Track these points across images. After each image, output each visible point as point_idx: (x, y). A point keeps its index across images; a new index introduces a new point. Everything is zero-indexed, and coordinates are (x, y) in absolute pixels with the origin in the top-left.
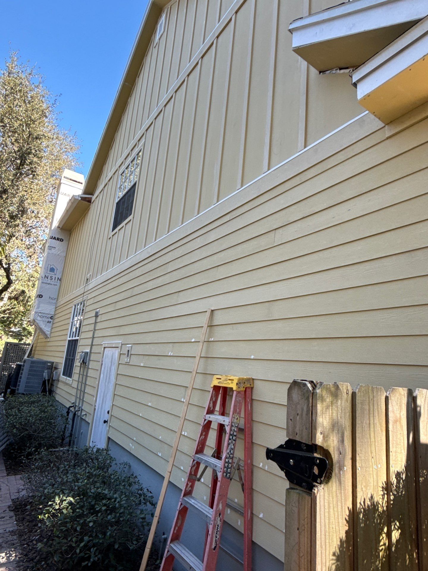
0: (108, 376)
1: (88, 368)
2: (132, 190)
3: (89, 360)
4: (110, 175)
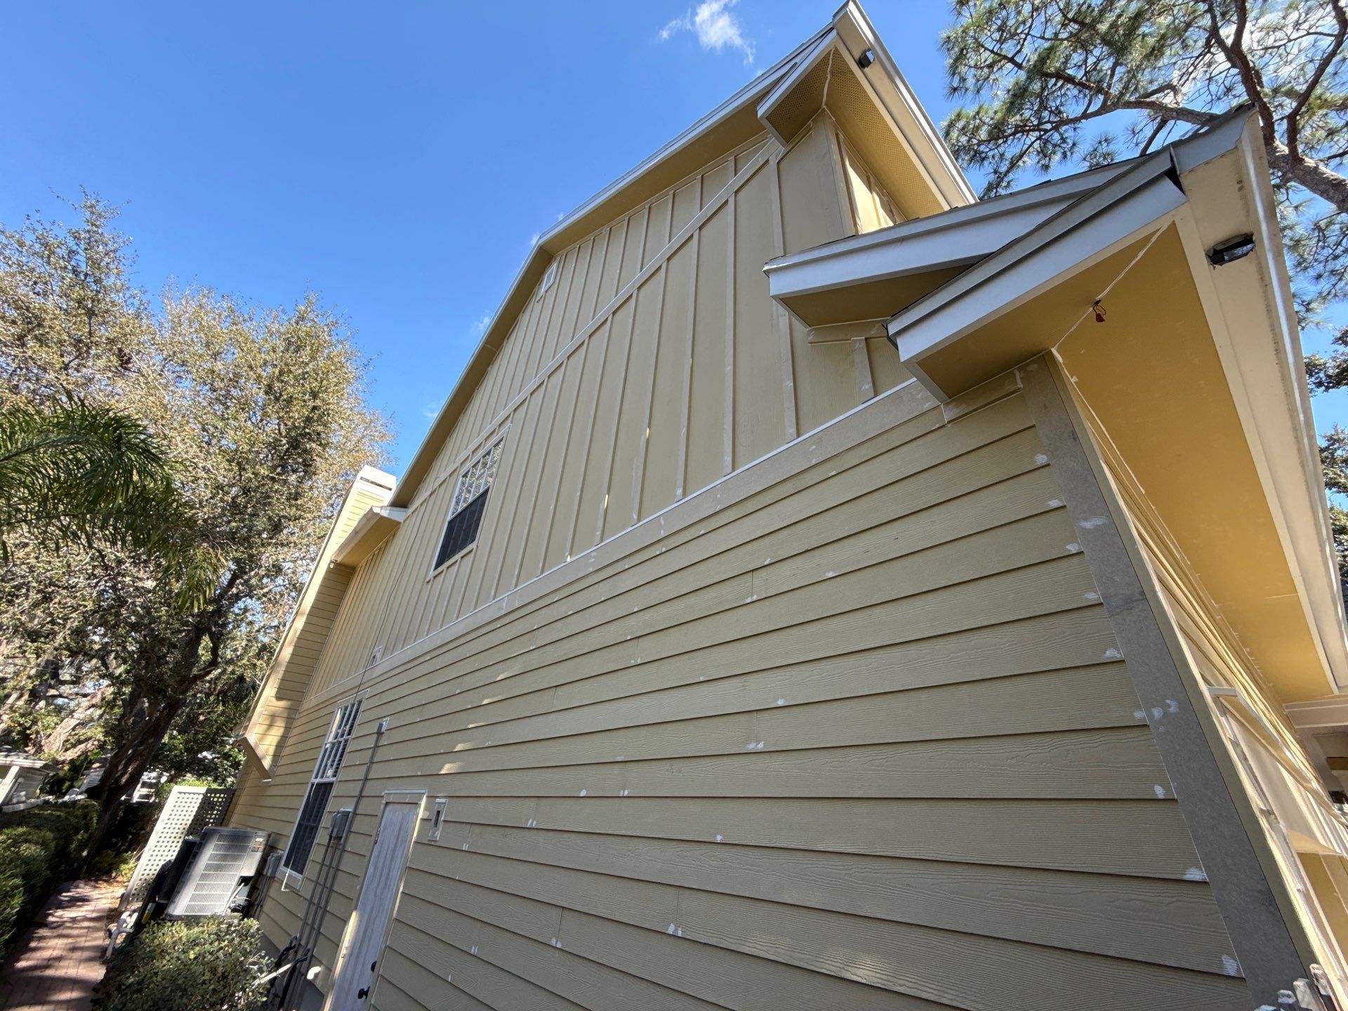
0: (386, 871)
1: (344, 850)
2: (480, 500)
3: (349, 831)
4: (443, 476)
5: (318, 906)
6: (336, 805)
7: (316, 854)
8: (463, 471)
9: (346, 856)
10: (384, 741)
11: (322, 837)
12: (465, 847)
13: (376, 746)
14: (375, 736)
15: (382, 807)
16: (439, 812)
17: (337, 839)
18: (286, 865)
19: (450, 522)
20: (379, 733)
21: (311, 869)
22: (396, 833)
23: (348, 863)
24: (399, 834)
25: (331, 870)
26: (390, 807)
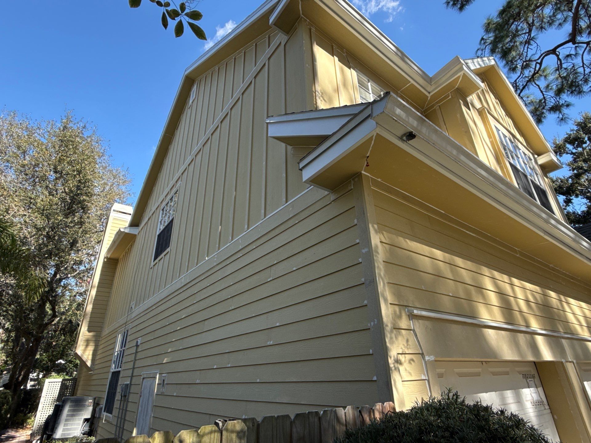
0: (146, 410)
1: (128, 401)
2: (171, 224)
3: (129, 393)
4: (154, 209)
5: (120, 427)
6: (123, 381)
7: (117, 404)
8: (162, 208)
9: (129, 404)
10: (139, 350)
11: (118, 397)
12: (175, 394)
13: (137, 352)
14: (135, 347)
15: (142, 380)
16: (164, 380)
17: (125, 397)
18: (104, 411)
19: (159, 236)
20: (137, 346)
21: (115, 411)
22: (148, 391)
23: (131, 407)
24: (149, 392)
25: (124, 411)
26: (145, 380)
